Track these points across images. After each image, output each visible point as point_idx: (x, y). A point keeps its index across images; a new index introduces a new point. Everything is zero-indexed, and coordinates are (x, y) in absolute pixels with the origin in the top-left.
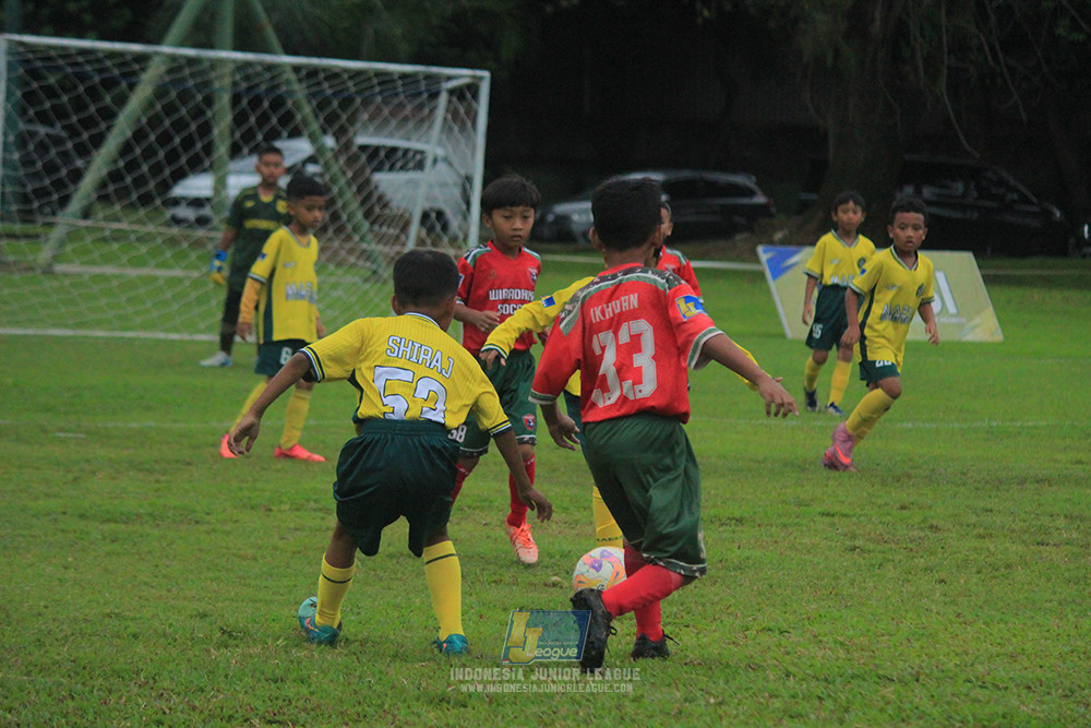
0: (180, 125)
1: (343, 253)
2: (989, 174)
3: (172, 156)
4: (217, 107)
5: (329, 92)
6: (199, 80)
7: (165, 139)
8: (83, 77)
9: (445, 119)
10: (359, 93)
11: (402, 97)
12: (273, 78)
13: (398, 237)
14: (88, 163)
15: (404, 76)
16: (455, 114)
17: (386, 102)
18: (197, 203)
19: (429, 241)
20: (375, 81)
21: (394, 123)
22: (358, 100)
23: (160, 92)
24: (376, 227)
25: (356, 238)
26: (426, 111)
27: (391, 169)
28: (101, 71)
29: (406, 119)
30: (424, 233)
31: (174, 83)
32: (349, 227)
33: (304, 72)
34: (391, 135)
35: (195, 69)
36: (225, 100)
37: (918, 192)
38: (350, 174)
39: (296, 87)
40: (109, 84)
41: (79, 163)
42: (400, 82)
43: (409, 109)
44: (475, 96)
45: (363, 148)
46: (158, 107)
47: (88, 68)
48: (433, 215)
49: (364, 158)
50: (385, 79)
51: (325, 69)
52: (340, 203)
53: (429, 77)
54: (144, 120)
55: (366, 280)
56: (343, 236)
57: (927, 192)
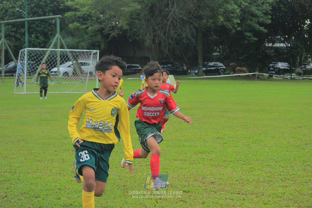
0: (52, 61)
1: (78, 79)
2: (174, 63)
3: (52, 65)
4: (58, 57)
5: (75, 55)
6: (55, 54)
7: (50, 63)
8: (38, 54)
9: (92, 58)
10: (79, 54)
11: (86, 55)
12: (66, 53)
13: (86, 76)
14: (39, 67)
15: (86, 52)
16: (94, 57)
17: (83, 56)
18: (56, 72)
19: (91, 76)
20: (82, 53)
21: (85, 59)
22: (79, 56)
23: (49, 56)
24: (83, 75)
25: (80, 76)
26: (89, 57)
27: (85, 65)
28: (40, 53)
29: (86, 58)
30: (90, 75)
31: (52, 54)
32: (79, 75)
33: (71, 52)
34: (84, 61)
35: (55, 52)
36: (59, 56)
37: (164, 66)
38: (78, 67)
39: (70, 54)
40: (42, 55)
41: (37, 67)
42: (85, 53)
43: (87, 57)
44: (97, 54)
45: (80, 63)
46: (49, 58)
47: (39, 53)
48: (91, 73)
49: (80, 64)
50: (83, 52)
51: (74, 51)
52: (77, 71)
53: (90, 52)
54: (47, 60)
55: (81, 83)
56: (78, 76)
57: (165, 66)
